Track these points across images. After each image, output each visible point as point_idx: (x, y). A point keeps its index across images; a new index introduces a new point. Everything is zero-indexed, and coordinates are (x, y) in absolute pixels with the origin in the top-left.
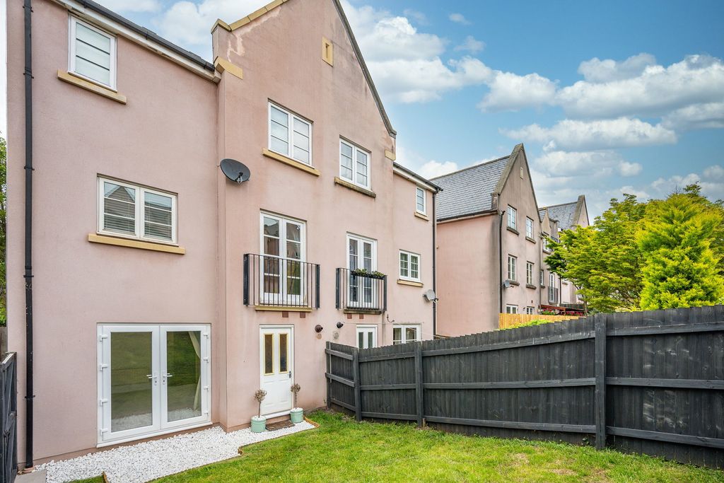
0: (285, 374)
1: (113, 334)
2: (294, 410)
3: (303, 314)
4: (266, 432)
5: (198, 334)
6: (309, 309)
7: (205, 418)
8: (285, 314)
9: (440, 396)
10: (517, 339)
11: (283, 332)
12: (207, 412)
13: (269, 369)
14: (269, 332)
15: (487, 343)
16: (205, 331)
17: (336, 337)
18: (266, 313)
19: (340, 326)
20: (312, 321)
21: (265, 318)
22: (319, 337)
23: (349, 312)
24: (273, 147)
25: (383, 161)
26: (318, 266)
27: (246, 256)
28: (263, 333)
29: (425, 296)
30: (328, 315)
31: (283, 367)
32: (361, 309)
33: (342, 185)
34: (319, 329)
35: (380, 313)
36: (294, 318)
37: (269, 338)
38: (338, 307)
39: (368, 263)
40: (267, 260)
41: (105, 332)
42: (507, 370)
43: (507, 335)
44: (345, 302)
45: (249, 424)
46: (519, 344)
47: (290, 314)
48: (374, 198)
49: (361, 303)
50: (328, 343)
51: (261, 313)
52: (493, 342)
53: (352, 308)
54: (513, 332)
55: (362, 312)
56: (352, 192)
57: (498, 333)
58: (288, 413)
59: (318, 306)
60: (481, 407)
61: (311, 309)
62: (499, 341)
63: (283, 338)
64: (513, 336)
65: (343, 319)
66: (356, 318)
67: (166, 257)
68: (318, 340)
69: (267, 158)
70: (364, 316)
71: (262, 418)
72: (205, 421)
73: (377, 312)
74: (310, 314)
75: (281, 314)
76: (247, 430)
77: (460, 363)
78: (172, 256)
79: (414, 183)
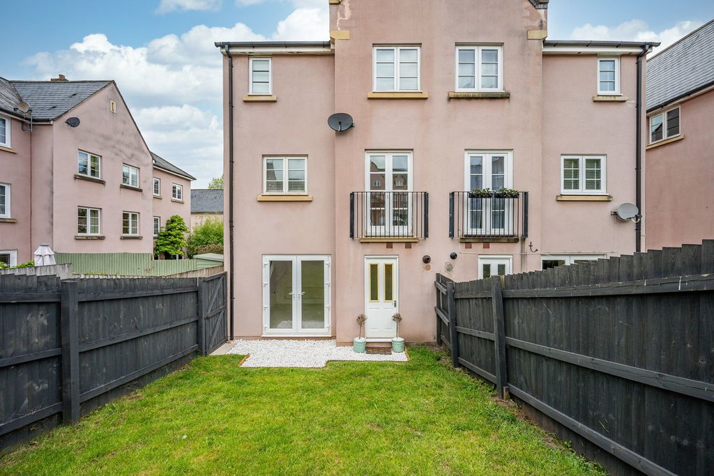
0: (390, 304)
1: (271, 262)
2: (395, 339)
3: (408, 245)
4: (364, 354)
5: (322, 263)
6: (415, 239)
7: (325, 331)
8: (389, 245)
9: (525, 361)
10: (641, 276)
11: (388, 262)
12: (328, 326)
13: (374, 296)
14: (374, 262)
15: (587, 281)
16: (327, 260)
17: (449, 269)
18: (370, 244)
19: (454, 257)
20: (419, 252)
21: (369, 249)
22: (428, 268)
23: (467, 241)
24: (377, 87)
25: (524, 47)
26: (426, 195)
27: (352, 194)
28: (368, 263)
29: (615, 214)
30: (440, 246)
31: (389, 296)
32: (484, 236)
33: (457, 98)
34: (427, 260)
35: (516, 241)
36: (399, 249)
37: (374, 268)
38: (452, 235)
39: (498, 180)
40: (373, 196)
41: (266, 260)
42: (623, 340)
43: (623, 268)
44: (461, 229)
45: (352, 344)
46: (644, 286)
47: (394, 245)
48: (508, 98)
49: (487, 229)
50: (438, 276)
51: (366, 245)
52: (597, 280)
53: (471, 236)
54: (635, 262)
55: (486, 240)
56: (473, 101)
57: (606, 264)
58: (390, 340)
59: (426, 236)
60: (578, 397)
61: (417, 239)
62: (609, 279)
63: (389, 268)
64: (636, 271)
65: (459, 249)
66: (478, 247)
67: (300, 204)
68: (426, 271)
69: (371, 101)
70: (491, 245)
71: (363, 340)
72: (327, 333)
73: (512, 239)
74: (417, 245)
75: (385, 245)
76: (351, 348)
77: (548, 314)
78: (304, 203)
79: (595, 55)
